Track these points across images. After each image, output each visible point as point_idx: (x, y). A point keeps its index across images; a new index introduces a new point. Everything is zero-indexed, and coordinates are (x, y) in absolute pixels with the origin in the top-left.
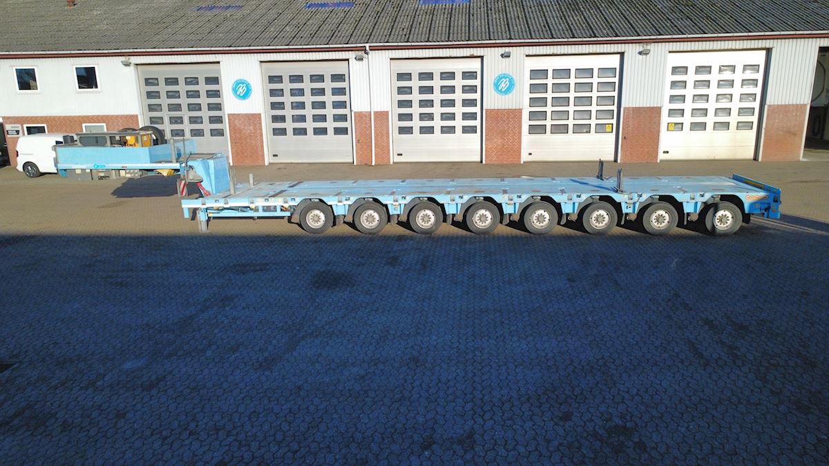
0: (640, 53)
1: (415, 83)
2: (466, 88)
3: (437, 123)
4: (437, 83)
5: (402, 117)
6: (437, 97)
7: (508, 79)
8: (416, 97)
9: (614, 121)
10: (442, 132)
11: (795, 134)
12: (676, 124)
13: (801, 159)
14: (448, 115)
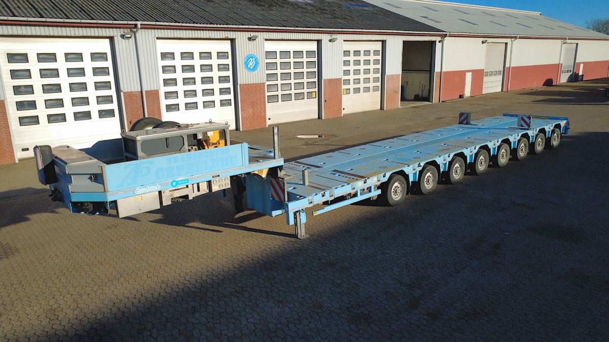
0: (330, 41)
1: (178, 63)
2: (221, 66)
3: (200, 99)
4: (197, 62)
5: (168, 95)
6: (198, 75)
7: (254, 59)
8: (179, 75)
9: (316, 90)
10: (204, 107)
11: (397, 92)
12: (347, 89)
13: (400, 107)
14: (208, 91)
